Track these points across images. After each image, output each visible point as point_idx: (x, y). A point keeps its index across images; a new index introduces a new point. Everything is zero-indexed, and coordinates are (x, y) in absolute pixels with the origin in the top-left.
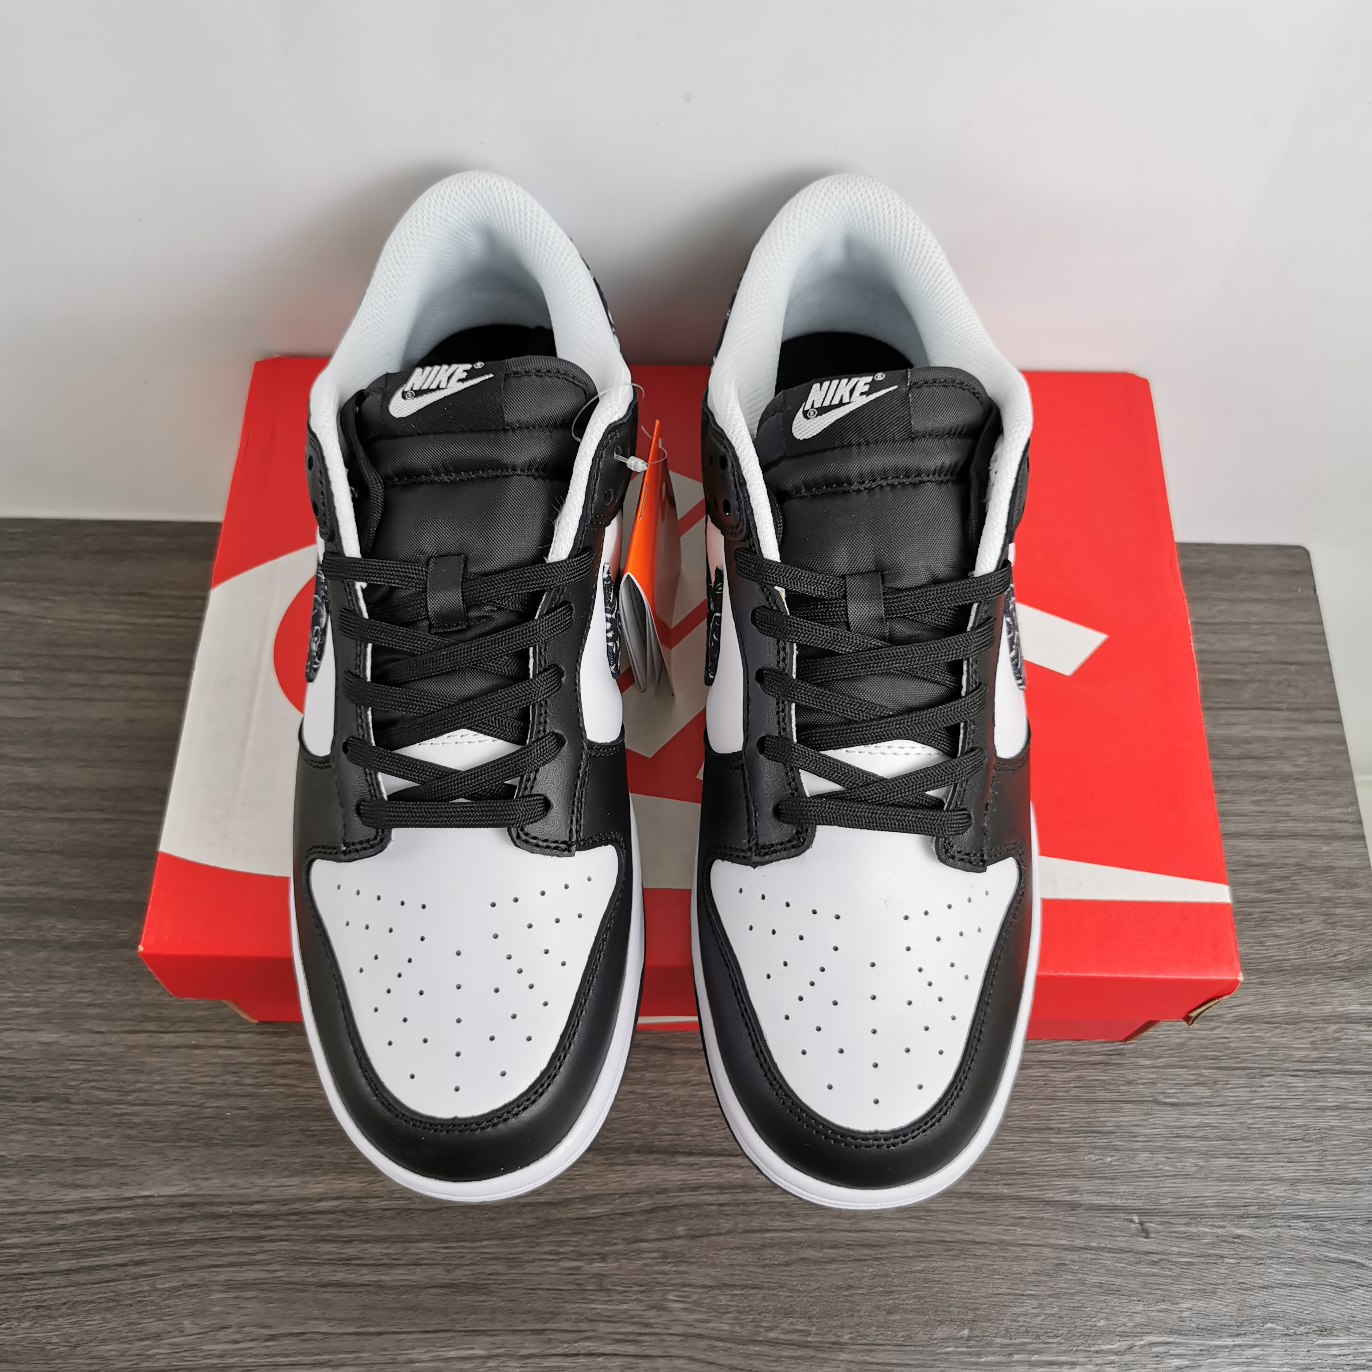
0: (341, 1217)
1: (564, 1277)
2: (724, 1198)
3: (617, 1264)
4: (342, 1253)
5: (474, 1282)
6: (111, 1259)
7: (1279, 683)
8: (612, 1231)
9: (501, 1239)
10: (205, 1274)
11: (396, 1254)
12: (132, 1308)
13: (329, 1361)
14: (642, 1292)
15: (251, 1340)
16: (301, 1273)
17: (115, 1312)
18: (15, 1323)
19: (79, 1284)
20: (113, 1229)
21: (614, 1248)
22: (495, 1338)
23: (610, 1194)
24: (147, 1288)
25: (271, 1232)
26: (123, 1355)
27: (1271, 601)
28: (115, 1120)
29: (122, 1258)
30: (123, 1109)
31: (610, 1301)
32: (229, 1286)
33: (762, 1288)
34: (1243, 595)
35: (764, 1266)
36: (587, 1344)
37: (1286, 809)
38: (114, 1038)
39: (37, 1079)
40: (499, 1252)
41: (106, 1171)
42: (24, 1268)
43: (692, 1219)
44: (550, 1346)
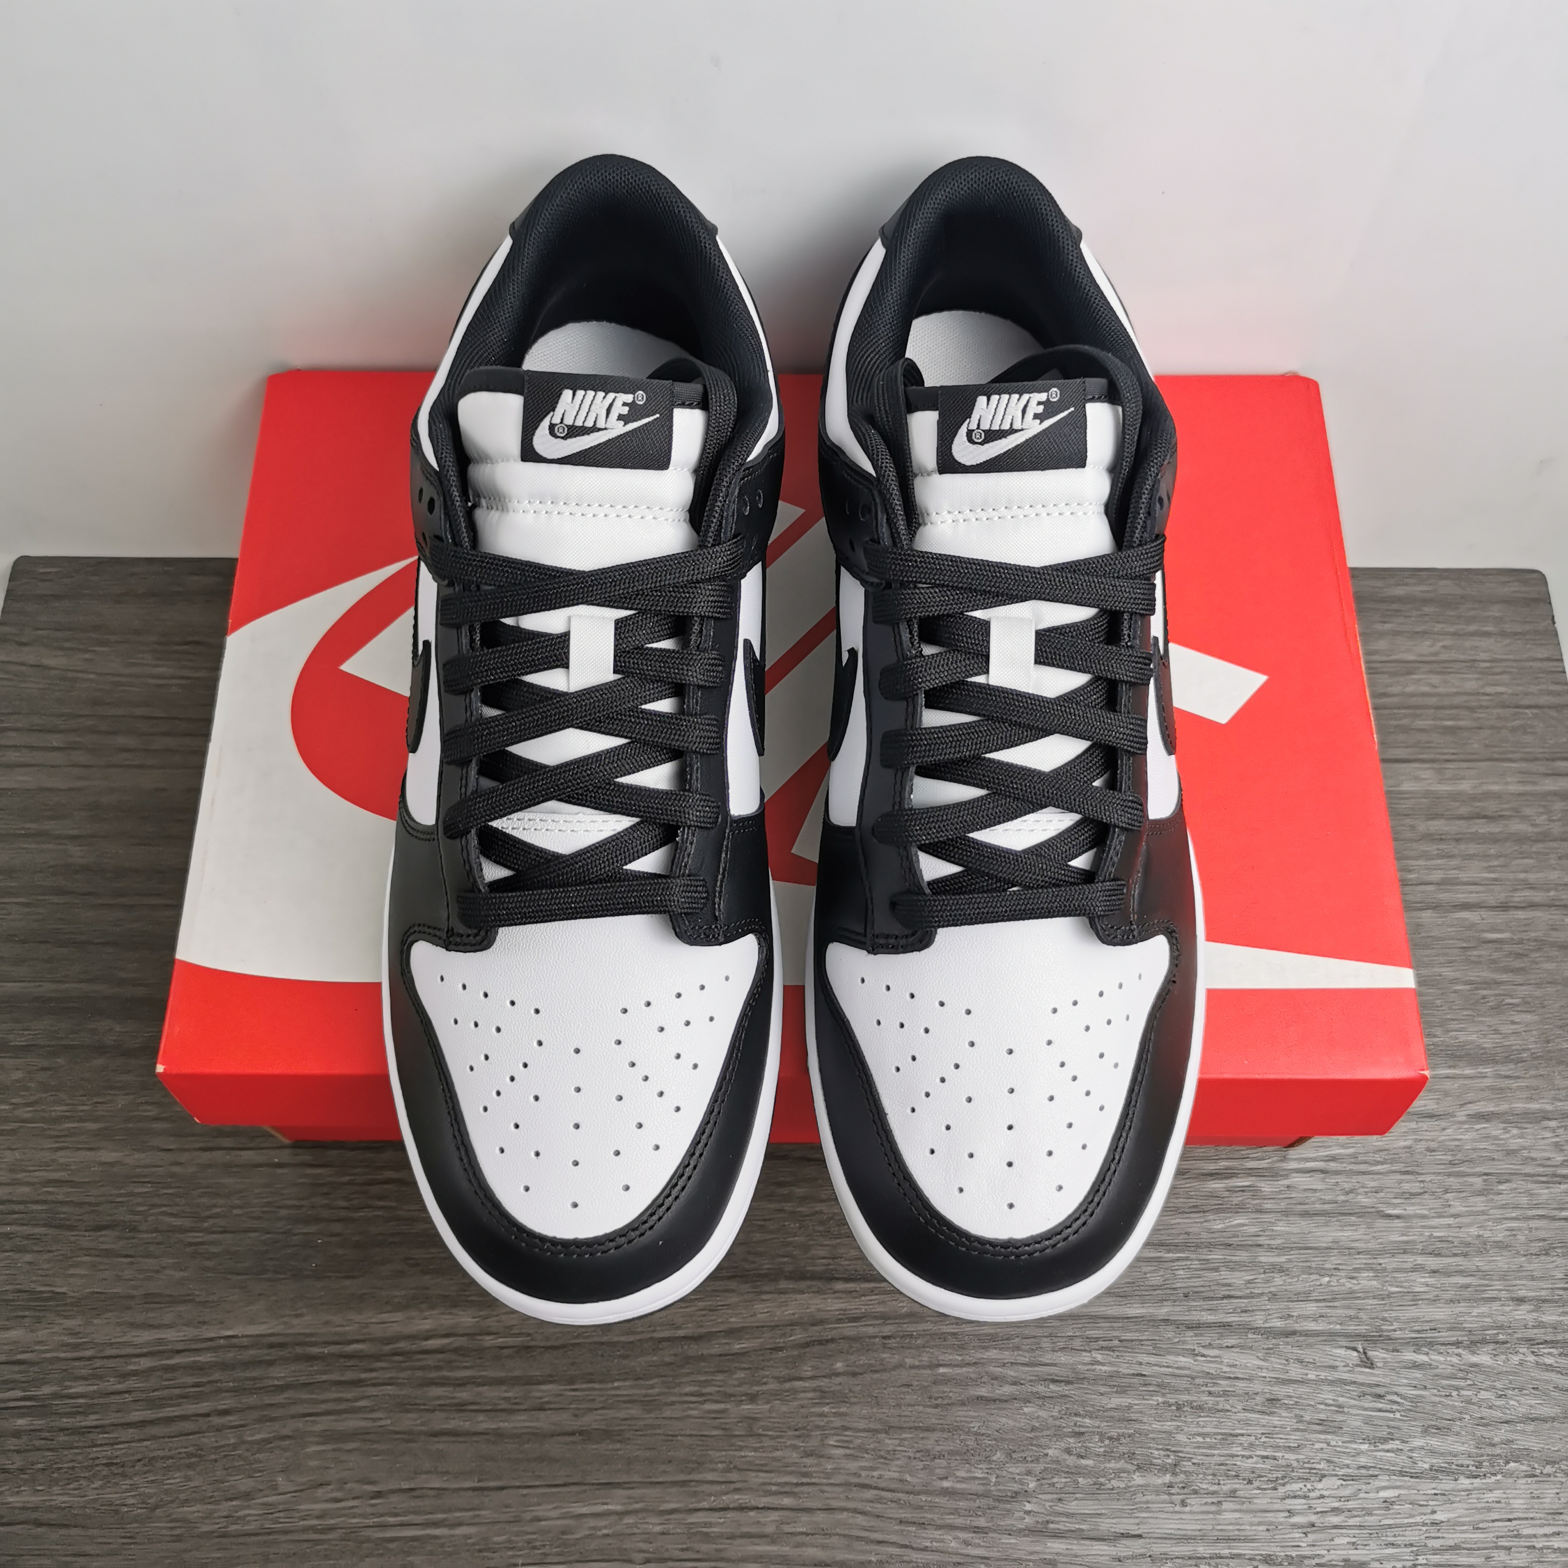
0: (453, 1357)
1: (708, 1421)
2: (887, 1330)
3: (767, 1407)
4: (454, 1398)
5: (605, 1427)
6: (190, 1408)
7: (1513, 730)
8: (762, 1369)
9: (636, 1379)
10: (299, 1424)
11: (516, 1398)
12: (217, 1464)
13: (445, 1520)
14: (799, 1437)
15: (354, 1498)
16: (409, 1421)
17: (198, 1469)
18: (84, 1483)
19: (154, 1438)
20: (192, 1375)
21: (765, 1388)
22: (631, 1491)
23: (757, 1327)
24: (232, 1441)
25: (374, 1374)
26: (207, 1518)
27: (1503, 634)
28: (189, 1249)
29: (204, 1407)
30: (199, 1237)
31: (762, 1447)
32: (327, 1437)
33: (934, 1430)
34: (1472, 628)
35: (936, 1406)
36: (736, 1497)
37: (1522, 876)
38: (185, 1157)
39: (97, 1204)
40: (634, 1395)
41: (182, 1308)
42: (92, 1420)
43: (852, 1354)
44: (693, 1500)
